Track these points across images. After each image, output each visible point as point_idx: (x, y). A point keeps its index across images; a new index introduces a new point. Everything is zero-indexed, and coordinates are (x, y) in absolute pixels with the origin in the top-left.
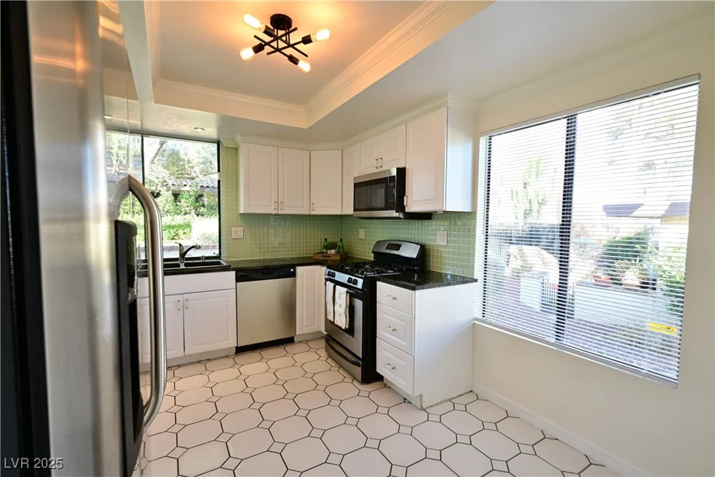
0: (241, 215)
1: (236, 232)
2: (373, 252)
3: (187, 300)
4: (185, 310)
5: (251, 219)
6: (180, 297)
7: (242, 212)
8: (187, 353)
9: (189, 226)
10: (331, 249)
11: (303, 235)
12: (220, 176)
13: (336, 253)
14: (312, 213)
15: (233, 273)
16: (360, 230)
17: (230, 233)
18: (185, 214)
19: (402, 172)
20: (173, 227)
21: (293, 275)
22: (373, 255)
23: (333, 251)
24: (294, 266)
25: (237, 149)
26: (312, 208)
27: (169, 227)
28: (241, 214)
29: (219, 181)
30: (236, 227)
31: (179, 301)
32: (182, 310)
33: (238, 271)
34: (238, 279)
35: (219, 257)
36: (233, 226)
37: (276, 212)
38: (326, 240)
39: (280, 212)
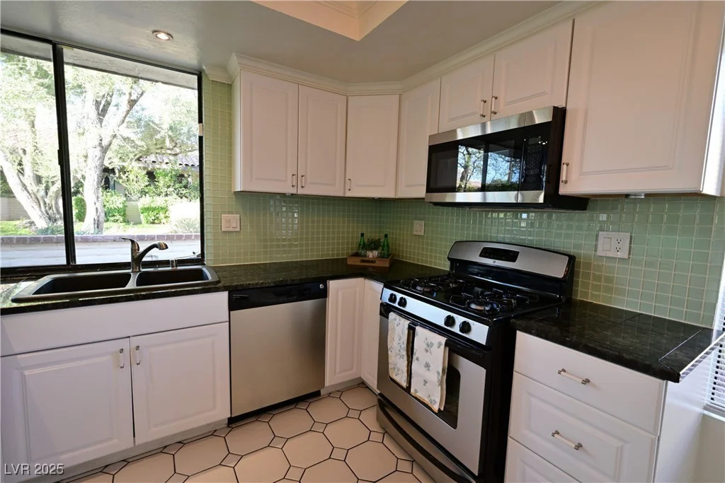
0: (239, 194)
1: (229, 221)
2: (449, 259)
3: (138, 348)
4: (135, 367)
5: (252, 200)
6: (124, 344)
7: (238, 189)
8: (139, 441)
9: (165, 209)
10: (372, 249)
11: (329, 228)
12: (202, 129)
13: (381, 257)
14: (349, 194)
15: (225, 295)
16: (415, 221)
17: (218, 222)
18: (167, 195)
19: (560, 114)
20: (154, 209)
21: (324, 294)
22: (448, 263)
23: (376, 253)
24: (324, 281)
25: (230, 87)
26: (348, 188)
27: (147, 209)
28: (236, 193)
29: (201, 138)
30: (230, 213)
31: (122, 351)
32: (127, 368)
33: (232, 291)
34: (233, 305)
35: (200, 260)
36: (225, 213)
37: (294, 191)
38: (362, 235)
39: (301, 192)
